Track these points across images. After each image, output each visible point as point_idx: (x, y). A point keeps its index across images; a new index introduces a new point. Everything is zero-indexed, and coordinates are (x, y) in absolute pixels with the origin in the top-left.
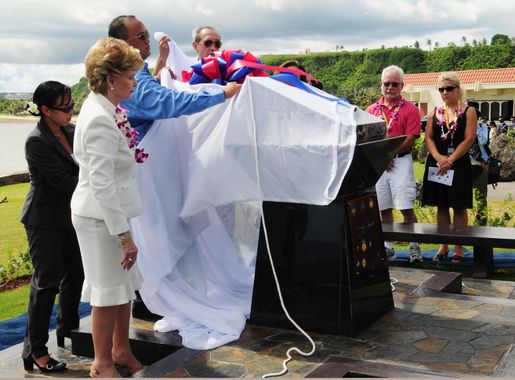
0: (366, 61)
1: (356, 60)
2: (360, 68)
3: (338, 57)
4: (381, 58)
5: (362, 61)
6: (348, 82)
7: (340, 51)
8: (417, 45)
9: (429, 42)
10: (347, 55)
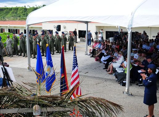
0: (12, 10)
1: (10, 10)
2: (11, 12)
3: (5, 9)
4: (16, 9)
5: (11, 10)
6: (8, 15)
7: (6, 7)
8: (25, 6)
9: (28, 6)
10: (7, 8)
